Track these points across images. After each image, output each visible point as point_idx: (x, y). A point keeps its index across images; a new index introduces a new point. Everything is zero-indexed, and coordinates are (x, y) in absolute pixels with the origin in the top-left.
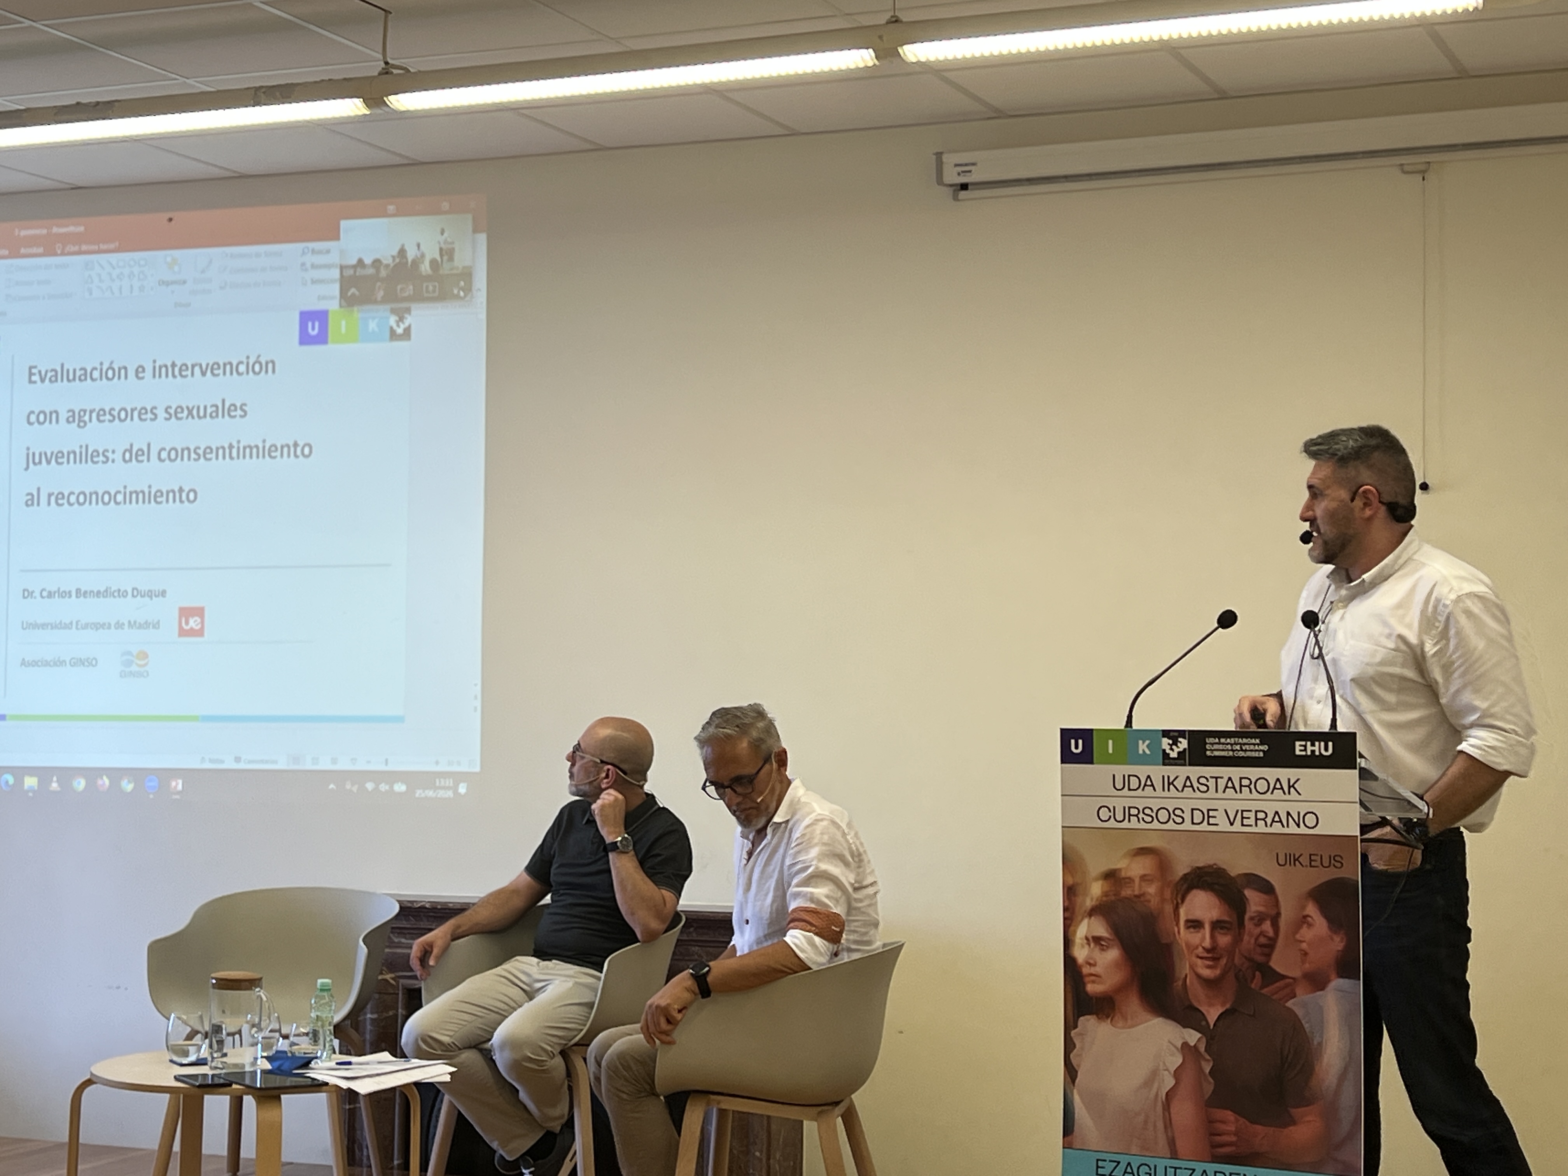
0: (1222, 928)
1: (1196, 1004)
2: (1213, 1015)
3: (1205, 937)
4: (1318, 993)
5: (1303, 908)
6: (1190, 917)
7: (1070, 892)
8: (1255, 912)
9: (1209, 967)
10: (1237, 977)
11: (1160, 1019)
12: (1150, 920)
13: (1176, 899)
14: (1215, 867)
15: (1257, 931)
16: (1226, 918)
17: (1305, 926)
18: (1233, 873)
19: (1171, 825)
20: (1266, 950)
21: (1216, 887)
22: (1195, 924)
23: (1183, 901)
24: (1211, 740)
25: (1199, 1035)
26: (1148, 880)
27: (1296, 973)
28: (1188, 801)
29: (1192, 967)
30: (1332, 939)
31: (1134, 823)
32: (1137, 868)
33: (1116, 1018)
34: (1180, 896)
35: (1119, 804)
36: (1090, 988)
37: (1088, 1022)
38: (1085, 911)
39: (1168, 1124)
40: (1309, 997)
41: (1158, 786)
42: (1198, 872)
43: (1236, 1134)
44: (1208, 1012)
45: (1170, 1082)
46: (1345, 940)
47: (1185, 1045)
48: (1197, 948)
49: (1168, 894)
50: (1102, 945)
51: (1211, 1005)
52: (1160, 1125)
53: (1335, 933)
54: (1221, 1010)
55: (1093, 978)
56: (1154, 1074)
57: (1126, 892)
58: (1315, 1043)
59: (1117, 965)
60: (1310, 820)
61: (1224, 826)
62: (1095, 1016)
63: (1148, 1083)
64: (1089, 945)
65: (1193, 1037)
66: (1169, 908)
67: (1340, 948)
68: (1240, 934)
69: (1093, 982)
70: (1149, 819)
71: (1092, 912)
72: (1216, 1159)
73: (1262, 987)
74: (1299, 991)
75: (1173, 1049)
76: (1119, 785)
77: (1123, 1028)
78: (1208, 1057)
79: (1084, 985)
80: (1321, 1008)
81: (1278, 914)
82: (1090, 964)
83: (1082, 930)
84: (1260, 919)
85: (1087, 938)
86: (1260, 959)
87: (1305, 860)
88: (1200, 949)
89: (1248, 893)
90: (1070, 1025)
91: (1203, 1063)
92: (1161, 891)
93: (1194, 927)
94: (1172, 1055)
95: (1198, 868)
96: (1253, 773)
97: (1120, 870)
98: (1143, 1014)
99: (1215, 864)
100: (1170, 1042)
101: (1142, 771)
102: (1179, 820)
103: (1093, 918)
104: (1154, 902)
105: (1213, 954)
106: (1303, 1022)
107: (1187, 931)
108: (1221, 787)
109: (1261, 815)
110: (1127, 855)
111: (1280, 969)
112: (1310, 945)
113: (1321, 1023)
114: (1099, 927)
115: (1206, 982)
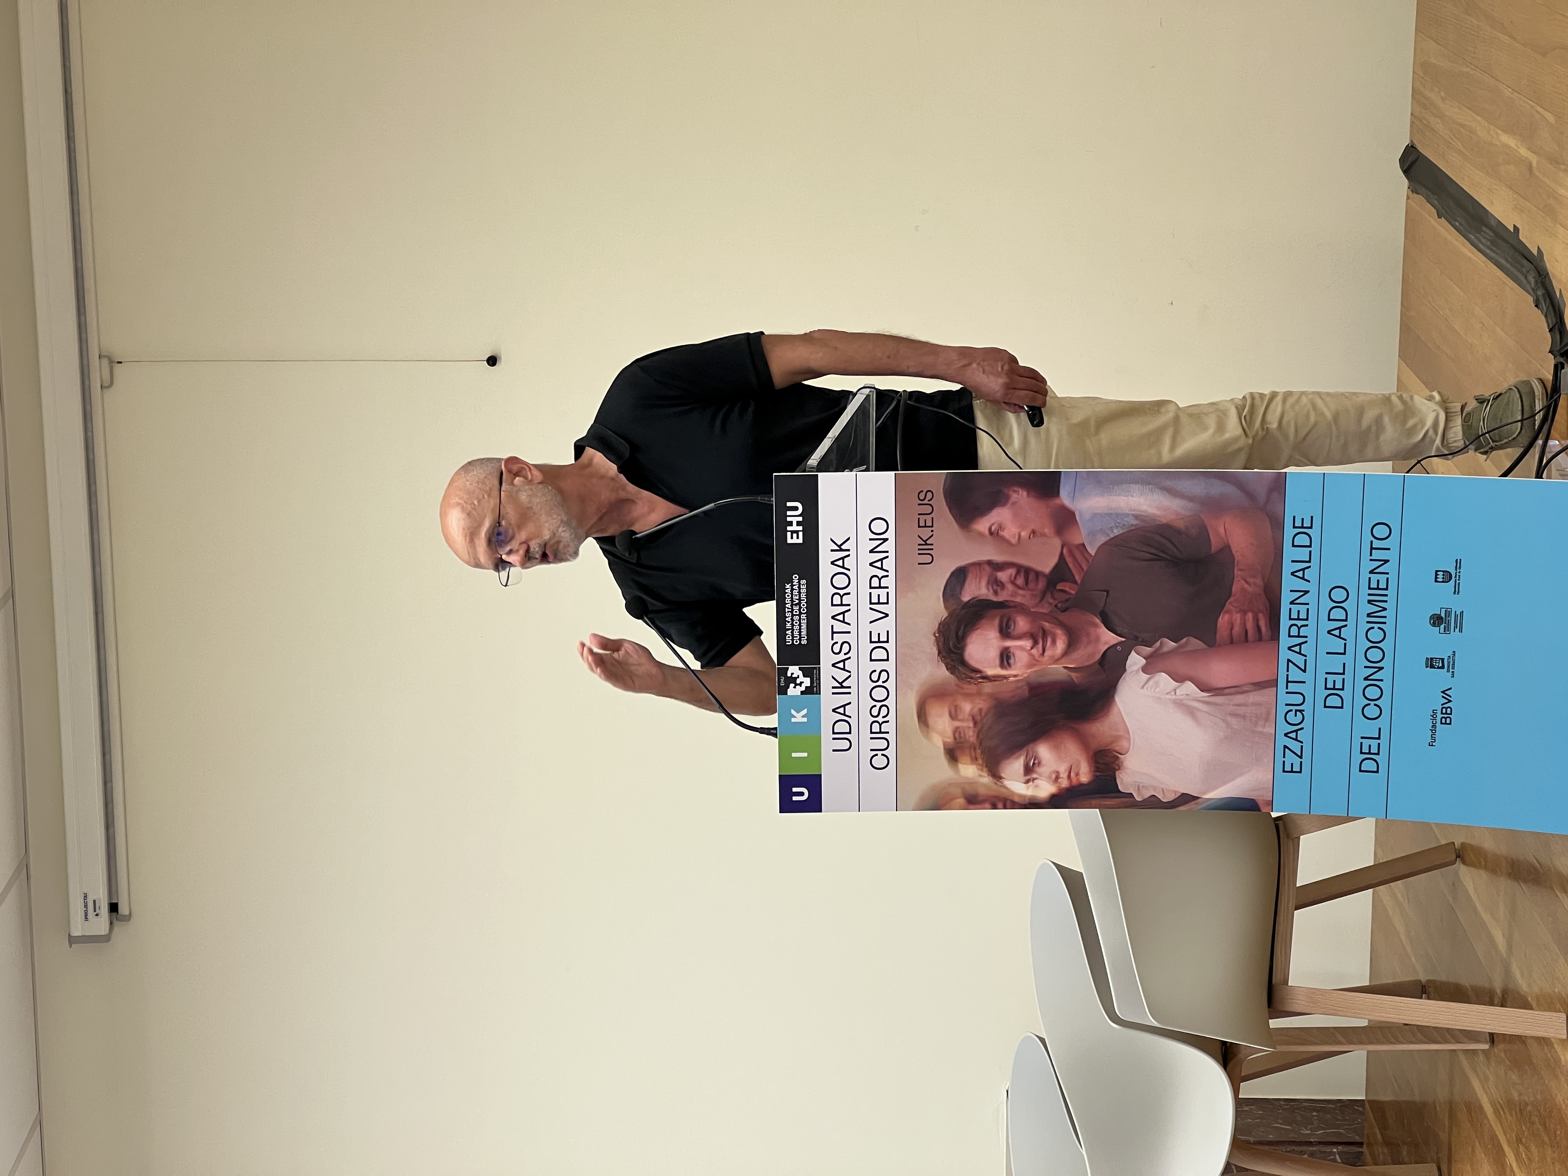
0: (1008, 627)
1: (1098, 657)
2: (1108, 638)
4: (1078, 518)
5: (981, 534)
6: (997, 662)
7: (973, 801)
8: (988, 590)
9: (1054, 642)
10: (1064, 610)
11: (1118, 699)
12: (1003, 709)
13: (976, 679)
14: (937, 635)
15: (1010, 587)
16: (996, 622)
17: (1001, 533)
18: (945, 614)
19: (891, 685)
20: (1031, 577)
21: (960, 633)
22: (1005, 657)
23: (979, 671)
24: (789, 639)
25: (1133, 653)
26: (956, 711)
27: (1057, 543)
28: (861, 665)
29: (1056, 661)
30: (1014, 503)
31: (890, 727)
32: (943, 724)
33: (1117, 748)
34: (973, 675)
35: (867, 744)
36: (1085, 778)
37: (1126, 781)
38: (996, 783)
39: (1236, 689)
40: (1084, 531)
41: (844, 699)
42: (944, 654)
43: (1244, 612)
44: (1106, 643)
45: (1189, 688)
46: (1016, 489)
47: (1145, 669)
48: (1032, 655)
49: (971, 688)
50: (1034, 764)
51: (1098, 639)
52: (1239, 699)
53: (1007, 498)
54: (1103, 629)
55: (1072, 774)
56: (1180, 704)
57: (971, 735)
58: (1135, 522)
59: (1056, 748)
60: (879, 527)
61: (889, 624)
62: (1117, 773)
63: (1191, 712)
64: (1034, 779)
65: (1135, 661)
66: (988, 687)
67: (1025, 494)
68: (1015, 607)
69: (1077, 774)
70: (884, 711)
71: (996, 776)
72: (1275, 636)
73: (1075, 582)
74: (1076, 540)
75: (1151, 683)
76: (846, 744)
77: (1129, 739)
78: (1158, 644)
79: (1082, 785)
80: (1095, 515)
81: (989, 563)
82: (1057, 778)
83: (1017, 787)
84: (996, 584)
85: (1027, 782)
86: (1042, 584)
87: (925, 533)
88: (1034, 651)
89: (966, 598)
90: (1129, 802)
91: (1165, 649)
92: (968, 696)
93: (1008, 658)
94: (1157, 684)
95: (939, 653)
96: (825, 591)
97: (945, 744)
98: (1113, 716)
99: (934, 634)
100: (1143, 687)
101: (827, 718)
102: (884, 676)
103: (1003, 775)
104: (982, 704)
105: (1038, 637)
106: (1112, 536)
107: (1013, 667)
108: (845, 628)
109: (875, 581)
110: (927, 735)
111: (1053, 561)
112: (1023, 528)
113: (1114, 515)
114: (1013, 768)
115: (1072, 645)
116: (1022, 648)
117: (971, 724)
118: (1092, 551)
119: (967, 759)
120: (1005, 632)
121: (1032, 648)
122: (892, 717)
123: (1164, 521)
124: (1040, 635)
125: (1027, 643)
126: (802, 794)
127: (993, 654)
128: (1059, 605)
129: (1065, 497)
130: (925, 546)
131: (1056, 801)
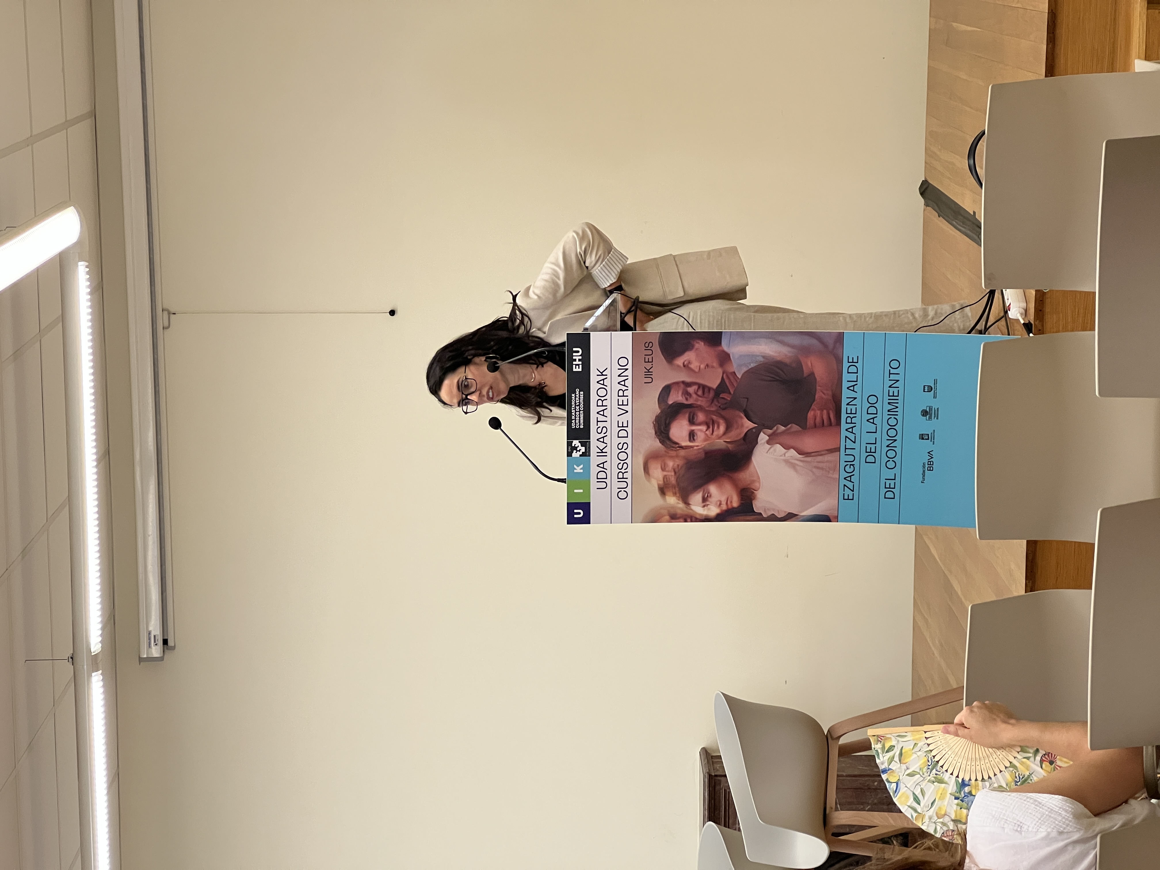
0: (693, 418)
1: (743, 435)
2: (749, 425)
4: (731, 357)
5: (679, 366)
6: (687, 438)
7: (674, 517)
8: (683, 397)
9: (718, 427)
10: (724, 409)
11: (754, 459)
12: (690, 465)
13: (675, 448)
14: (654, 423)
15: (694, 396)
16: (687, 415)
17: (690, 366)
18: (658, 411)
20: (706, 390)
21: (667, 422)
22: (692, 436)
23: (676, 443)
24: (573, 425)
25: (762, 433)
26: (665, 466)
27: (720, 371)
28: (613, 440)
29: (720, 438)
30: (697, 349)
32: (657, 474)
33: (753, 487)
34: (674, 446)
35: (616, 485)
36: (735, 504)
37: (758, 506)
38: (687, 508)
39: (818, 453)
40: (735, 365)
41: (603, 459)
42: (658, 434)
43: (822, 410)
44: (747, 427)
45: (793, 452)
46: (697, 341)
47: (768, 442)
48: (706, 434)
49: (673, 453)
50: (707, 496)
51: (742, 426)
52: (819, 458)
53: (693, 346)
54: (745, 420)
55: (729, 502)
56: (787, 462)
57: (673, 480)
58: (762, 359)
59: (720, 487)
60: (623, 362)
61: (628, 417)
62: (753, 502)
63: (793, 466)
64: (707, 505)
65: (763, 437)
66: (682, 453)
67: (703, 344)
68: (696, 407)
69: (731, 502)
71: (687, 503)
72: (838, 423)
73: (730, 393)
74: (730, 370)
75: (772, 449)
76: (604, 485)
77: (759, 482)
78: (775, 428)
79: (734, 508)
80: (741, 356)
81: (683, 382)
82: (720, 504)
83: (698, 509)
84: (687, 394)
85: (704, 506)
86: (712, 394)
87: (649, 366)
88: (707, 432)
89: (670, 402)
90: (759, 518)
91: (779, 431)
92: (671, 457)
93: (693, 436)
94: (775, 450)
95: (656, 433)
96: (594, 398)
97: (659, 485)
98: (751, 469)
99: (653, 423)
100: (767, 452)
101: (594, 470)
102: (625, 446)
103: (690, 503)
104: (679, 462)
105: (710, 424)
106: (750, 367)
107: (696, 441)
108: (604, 419)
109: (621, 393)
110: (649, 481)
111: (718, 381)
112: (701, 363)
113: (752, 356)
114: (696, 498)
115: (728, 429)
116: (701, 430)
117: (673, 474)
118: (739, 376)
119: (671, 494)
120: (692, 422)
121: (706, 430)
123: (778, 359)
124: (711, 423)
125: (704, 428)
126: (579, 513)
127: (685, 433)
128: (721, 406)
129: (724, 346)
130: (648, 373)
131: (721, 517)
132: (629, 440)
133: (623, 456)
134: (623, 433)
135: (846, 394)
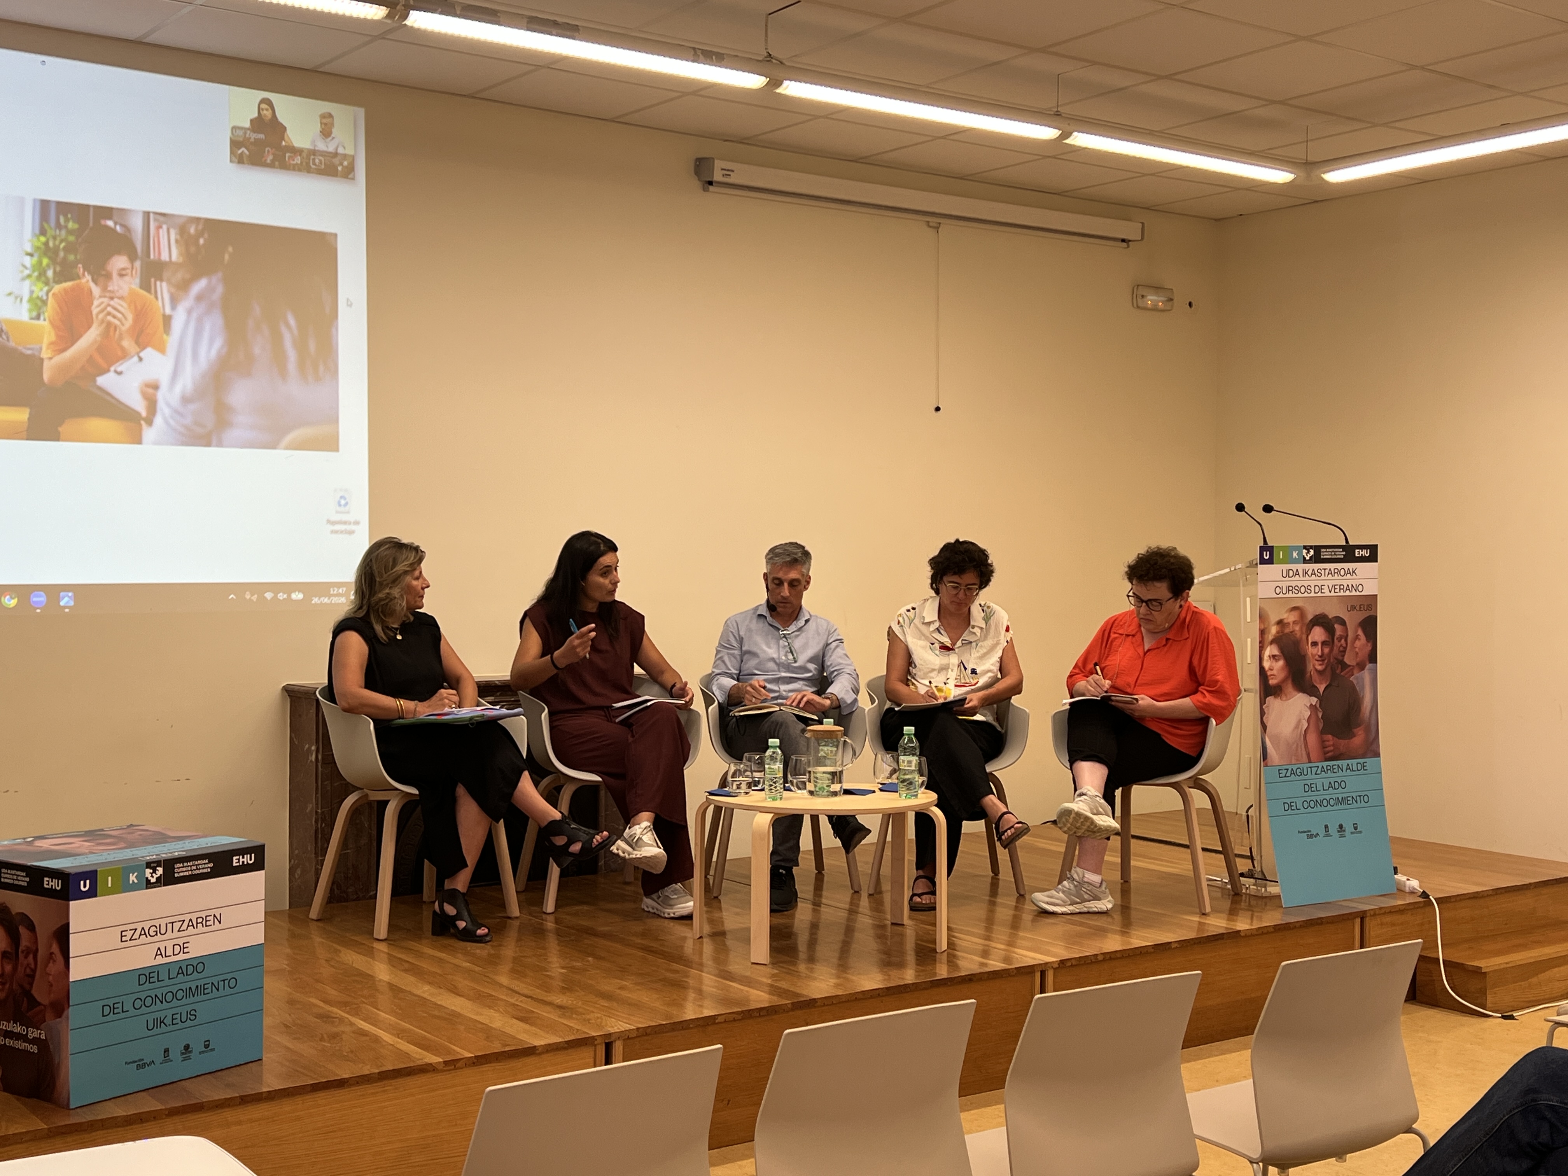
0: (1326, 645)
1: (1315, 684)
2: (1322, 688)
3: (1317, 651)
4: (1362, 672)
5: (1358, 631)
6: (1313, 641)
7: (1262, 632)
8: (1338, 635)
9: (1320, 665)
10: (1331, 668)
11: (1301, 694)
12: (1297, 643)
13: (1307, 632)
15: (1339, 644)
16: (1328, 640)
17: (1357, 640)
18: (1330, 617)
19: (1306, 595)
20: (1343, 654)
21: (1325, 624)
22: (1314, 644)
23: (1310, 633)
24: (1323, 550)
25: (1316, 699)
26: (1296, 623)
27: (1354, 663)
28: (1313, 581)
29: (1313, 666)
30: (1367, 645)
31: (1290, 595)
32: (1291, 618)
33: (1283, 695)
34: (1309, 630)
35: (1284, 585)
37: (1270, 699)
38: (1269, 642)
39: (1308, 745)
40: (1358, 675)
41: (1301, 574)
42: (1317, 617)
43: (1333, 745)
44: (1320, 687)
45: (1305, 725)
46: (1370, 645)
47: (1311, 705)
49: (1304, 631)
50: (1277, 659)
51: (1321, 684)
52: (1304, 747)
53: (1369, 642)
54: (1325, 686)
55: (1272, 677)
56: (1299, 721)
57: (1287, 631)
58: (1361, 696)
59: (1282, 669)
60: (1360, 588)
61: (1327, 594)
62: (1272, 696)
63: (1297, 726)
64: (1271, 659)
65: (1314, 700)
66: (1304, 637)
67: (1370, 649)
68: (1332, 647)
69: (1272, 679)
70: (1297, 592)
71: (1272, 643)
72: (1327, 760)
73: (1342, 672)
74: (1355, 671)
75: (1307, 708)
76: (1284, 576)
77: (1286, 700)
78: (1319, 710)
79: (1268, 681)
80: (1363, 679)
81: (1347, 635)
82: (1270, 670)
83: (1268, 652)
84: (1340, 638)
85: (1269, 656)
86: (1340, 658)
87: (1358, 608)
88: (1317, 656)
89: (1336, 626)
90: (1262, 702)
91: (1319, 713)
92: (1301, 628)
94: (1306, 711)
95: (1317, 615)
96: (1339, 566)
97: (1283, 619)
98: (1295, 693)
99: (1323, 613)
100: (1305, 705)
101: (1294, 567)
102: (1309, 591)
103: (1272, 646)
104: (1298, 635)
106: (1357, 687)
107: (1312, 648)
108: (1327, 574)
109: (1342, 587)
110: (1286, 612)
111: (1348, 663)
112: (1359, 649)
113: (1363, 687)
115: (1320, 673)
116: (1318, 651)
117: (1291, 630)
118: (1351, 679)
119: (1278, 629)
120: (1324, 643)
122: (1294, 595)
123: (1362, 708)
124: (1323, 659)
125: (1320, 653)
126: (1267, 556)
127: (1316, 639)
129: (1369, 666)
130: (1353, 608)
131: (1262, 669)
132: (1313, 594)
133: (1303, 590)
134: (1317, 589)
135: (1343, 763)
